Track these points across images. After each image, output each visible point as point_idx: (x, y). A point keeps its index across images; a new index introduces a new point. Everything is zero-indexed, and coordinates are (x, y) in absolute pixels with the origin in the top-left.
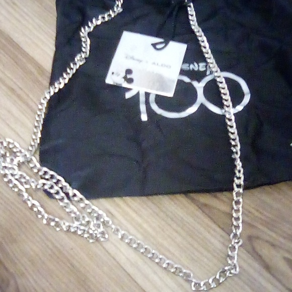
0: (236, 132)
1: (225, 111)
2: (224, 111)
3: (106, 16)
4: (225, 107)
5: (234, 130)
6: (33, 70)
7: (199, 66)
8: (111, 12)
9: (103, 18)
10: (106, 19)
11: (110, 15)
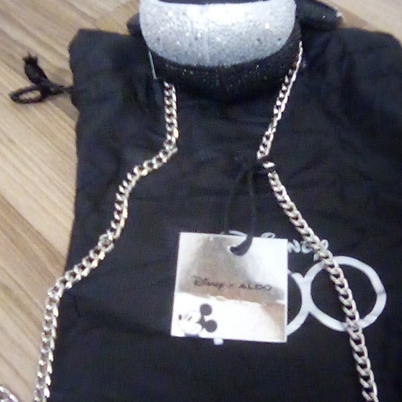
0: (369, 365)
1: (349, 326)
2: (345, 325)
3: (154, 161)
4: (348, 320)
5: (365, 359)
6: (39, 253)
7: (301, 245)
8: (161, 155)
9: (151, 165)
10: (156, 167)
11: (159, 160)
